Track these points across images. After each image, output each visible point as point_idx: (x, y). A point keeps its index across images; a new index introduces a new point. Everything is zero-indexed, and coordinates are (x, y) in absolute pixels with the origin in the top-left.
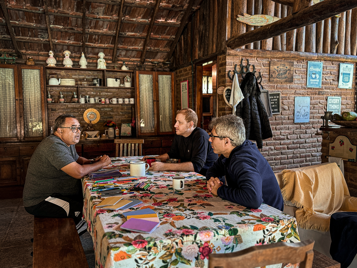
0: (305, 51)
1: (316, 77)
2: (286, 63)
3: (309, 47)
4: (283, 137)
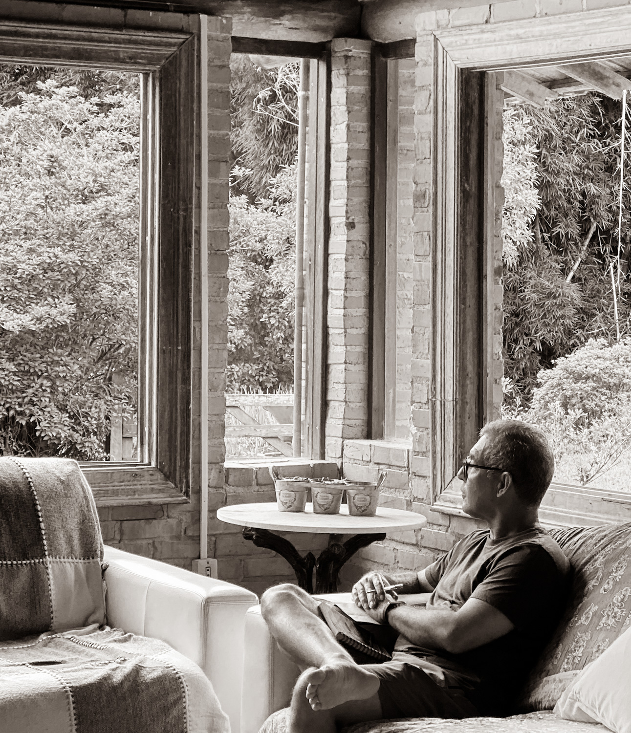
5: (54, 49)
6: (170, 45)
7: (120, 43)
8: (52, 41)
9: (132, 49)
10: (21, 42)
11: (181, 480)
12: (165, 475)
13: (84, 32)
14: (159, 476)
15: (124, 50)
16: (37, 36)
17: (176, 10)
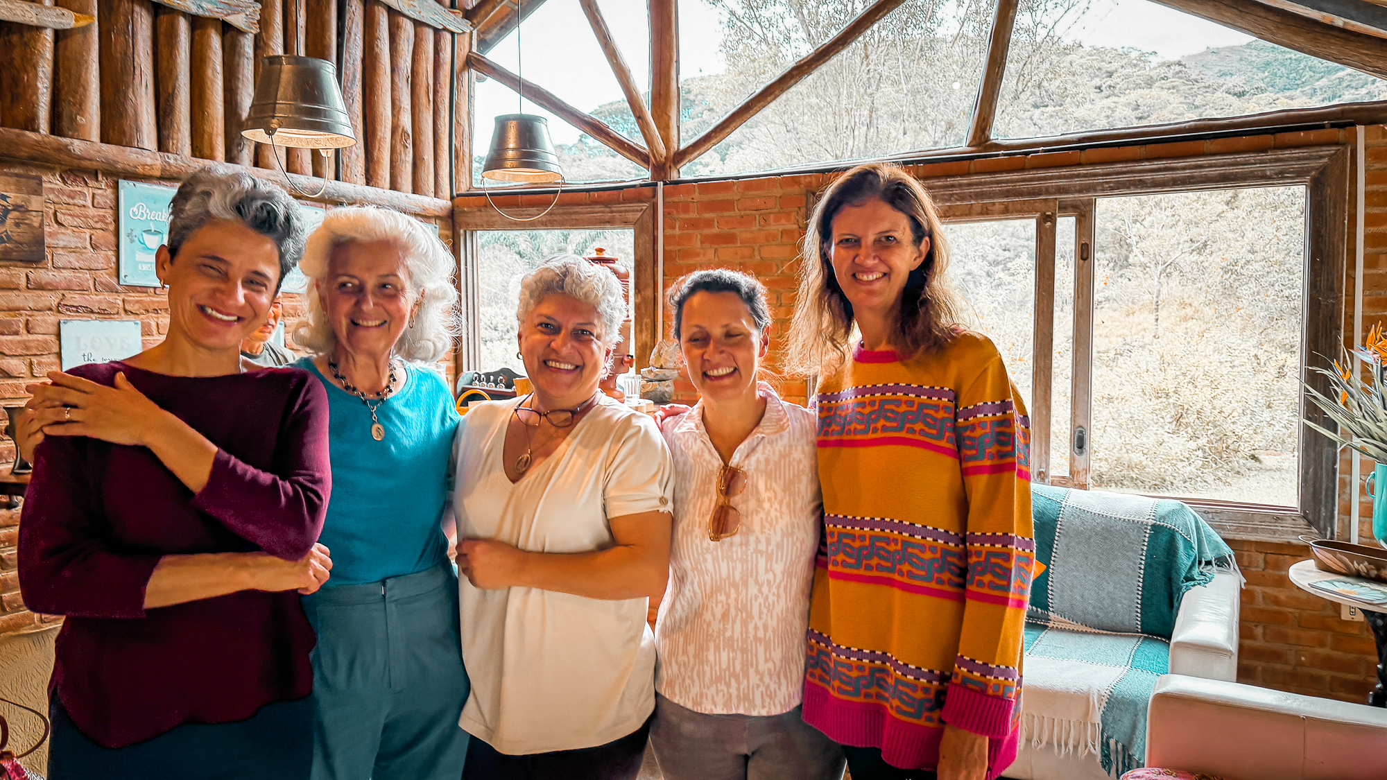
0: (104, 139)
3: (121, 126)
5: (1201, 176)
6: (1321, 157)
7: (1266, 163)
8: (1198, 170)
9: (1279, 166)
10: (1169, 175)
11: (1325, 529)
12: (1308, 521)
13: (1229, 159)
14: (1302, 522)
15: (1269, 169)
16: (1184, 168)
17: (1333, 126)
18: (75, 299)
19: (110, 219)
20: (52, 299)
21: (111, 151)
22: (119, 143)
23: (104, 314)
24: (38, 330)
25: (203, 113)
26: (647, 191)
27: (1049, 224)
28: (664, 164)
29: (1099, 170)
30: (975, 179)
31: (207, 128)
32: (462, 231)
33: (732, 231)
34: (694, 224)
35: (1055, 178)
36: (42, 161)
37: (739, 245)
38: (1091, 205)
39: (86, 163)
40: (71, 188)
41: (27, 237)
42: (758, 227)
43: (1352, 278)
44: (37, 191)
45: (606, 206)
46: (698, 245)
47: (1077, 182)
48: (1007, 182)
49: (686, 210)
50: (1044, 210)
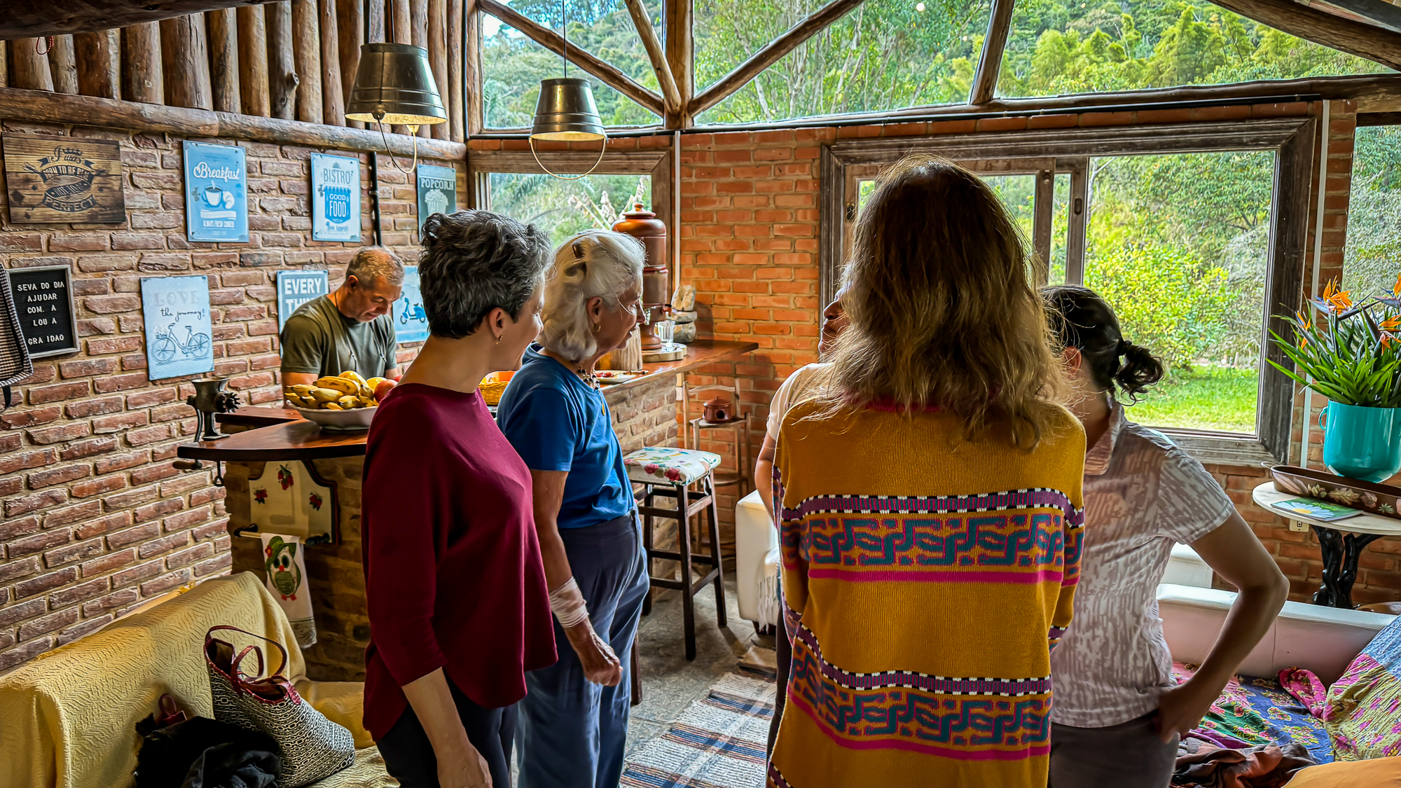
0: (169, 101)
1: (222, 203)
2: (83, 146)
3: (182, 88)
4: (106, 441)
5: (1186, 141)
6: (1292, 127)
7: (1244, 131)
8: (1183, 136)
9: (1254, 135)
10: (1156, 139)
11: (1280, 453)
12: (1266, 447)
13: (1211, 126)
14: (1261, 448)
15: (1246, 137)
16: (1171, 134)
17: (1302, 99)
18: (152, 257)
19: (177, 180)
20: (132, 258)
21: (176, 113)
22: (182, 105)
23: (177, 270)
24: (124, 288)
25: (251, 70)
26: (664, 140)
27: (1047, 180)
28: (679, 113)
29: (1094, 133)
30: (981, 137)
31: (254, 84)
32: (476, 174)
33: (749, 180)
34: (711, 173)
35: (1054, 139)
36: (119, 126)
37: (754, 193)
38: (1085, 163)
39: (155, 127)
40: (143, 151)
41: (109, 201)
42: (773, 177)
43: (1312, 236)
44: (115, 156)
45: (624, 154)
46: (715, 192)
47: (1074, 143)
48: (1010, 141)
49: (703, 159)
50: (1043, 168)
